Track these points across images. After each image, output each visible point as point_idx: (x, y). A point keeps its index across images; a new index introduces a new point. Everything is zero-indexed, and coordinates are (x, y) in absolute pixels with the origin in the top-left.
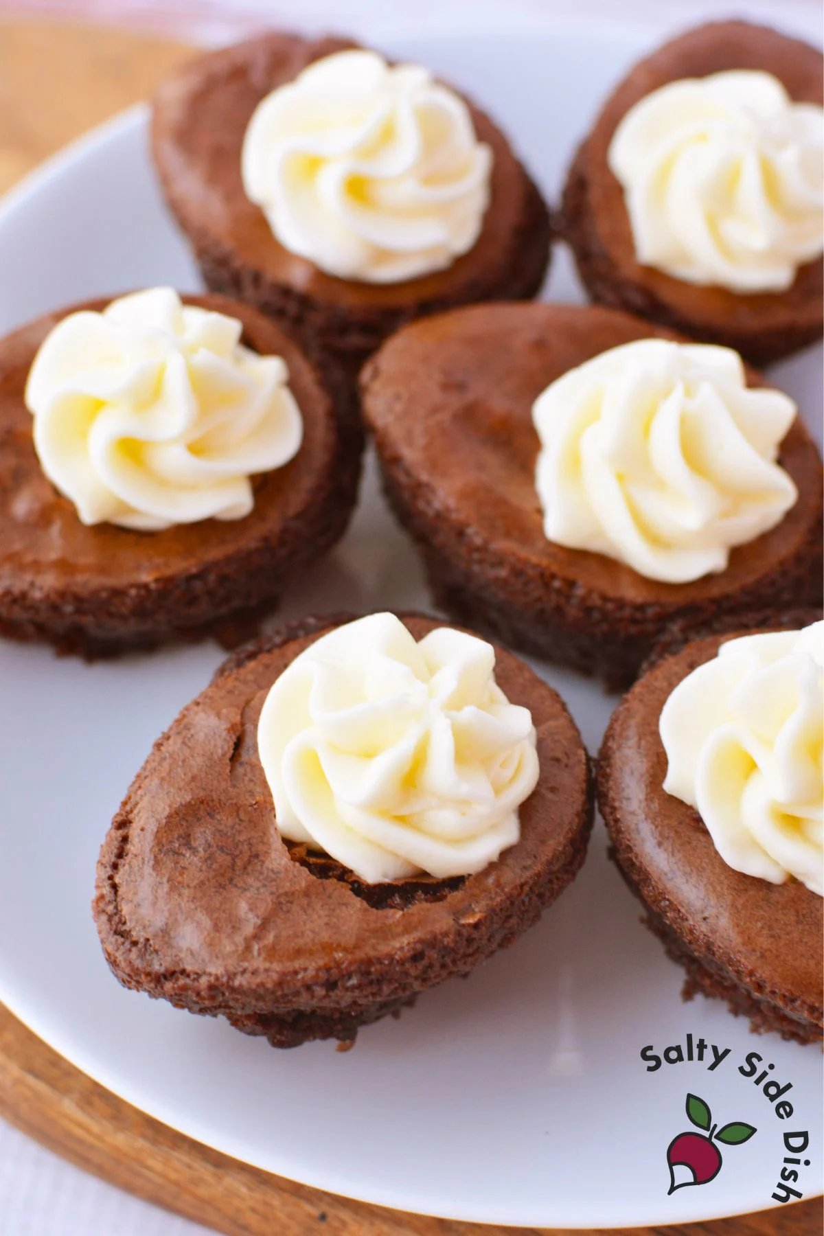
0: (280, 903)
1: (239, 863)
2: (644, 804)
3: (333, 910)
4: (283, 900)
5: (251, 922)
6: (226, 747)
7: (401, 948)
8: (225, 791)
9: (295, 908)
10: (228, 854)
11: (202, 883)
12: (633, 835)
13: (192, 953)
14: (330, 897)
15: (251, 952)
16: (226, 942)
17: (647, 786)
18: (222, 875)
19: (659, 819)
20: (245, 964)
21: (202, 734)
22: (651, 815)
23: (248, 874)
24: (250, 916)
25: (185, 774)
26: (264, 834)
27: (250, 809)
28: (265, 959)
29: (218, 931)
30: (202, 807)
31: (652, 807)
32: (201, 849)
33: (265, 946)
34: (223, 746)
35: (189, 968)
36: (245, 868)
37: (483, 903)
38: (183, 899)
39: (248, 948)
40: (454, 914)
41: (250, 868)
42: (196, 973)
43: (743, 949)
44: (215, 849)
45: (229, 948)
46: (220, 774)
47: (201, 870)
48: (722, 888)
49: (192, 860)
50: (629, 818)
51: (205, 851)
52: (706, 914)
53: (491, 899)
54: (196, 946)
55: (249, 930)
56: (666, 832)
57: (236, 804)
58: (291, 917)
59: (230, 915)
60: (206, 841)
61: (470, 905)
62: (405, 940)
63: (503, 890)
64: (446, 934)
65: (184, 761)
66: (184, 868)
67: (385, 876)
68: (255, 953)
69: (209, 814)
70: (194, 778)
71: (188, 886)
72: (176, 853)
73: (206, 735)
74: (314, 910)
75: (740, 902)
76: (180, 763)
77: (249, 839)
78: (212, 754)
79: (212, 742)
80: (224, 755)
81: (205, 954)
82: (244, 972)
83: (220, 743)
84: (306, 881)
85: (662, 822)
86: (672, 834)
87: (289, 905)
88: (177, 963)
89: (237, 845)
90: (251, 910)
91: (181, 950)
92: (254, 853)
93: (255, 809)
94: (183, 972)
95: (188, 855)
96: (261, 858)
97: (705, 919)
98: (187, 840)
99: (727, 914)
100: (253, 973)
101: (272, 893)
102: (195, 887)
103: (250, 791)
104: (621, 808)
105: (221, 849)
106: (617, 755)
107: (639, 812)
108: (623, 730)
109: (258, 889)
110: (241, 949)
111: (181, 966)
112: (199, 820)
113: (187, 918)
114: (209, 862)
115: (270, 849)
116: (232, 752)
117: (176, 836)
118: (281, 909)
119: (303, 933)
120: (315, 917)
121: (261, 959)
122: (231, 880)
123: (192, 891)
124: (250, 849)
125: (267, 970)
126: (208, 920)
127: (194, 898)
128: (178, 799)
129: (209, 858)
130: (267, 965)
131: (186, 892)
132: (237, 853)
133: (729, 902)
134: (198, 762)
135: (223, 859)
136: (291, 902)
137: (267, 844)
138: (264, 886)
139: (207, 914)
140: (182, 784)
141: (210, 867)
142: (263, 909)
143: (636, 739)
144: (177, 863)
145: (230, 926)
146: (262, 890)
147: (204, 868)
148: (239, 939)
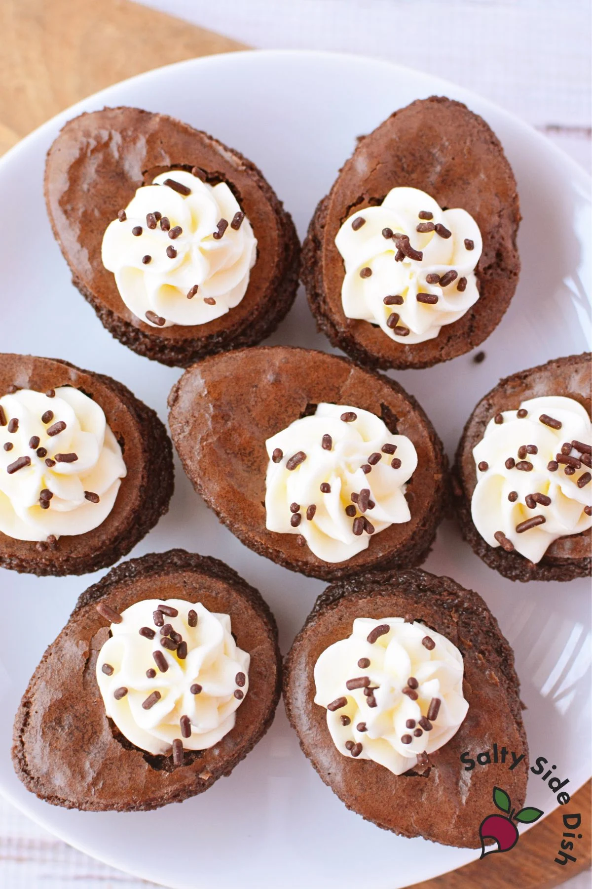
0: (106, 764)
1: (86, 737)
2: (304, 704)
3: (134, 769)
4: (108, 762)
5: (91, 776)
6: (81, 666)
7: (167, 793)
8: (80, 692)
9: (114, 767)
10: (80, 731)
11: (66, 749)
12: (297, 720)
13: (61, 789)
14: (132, 761)
15: (91, 792)
16: (78, 785)
17: (306, 695)
18: (78, 744)
19: (311, 715)
20: (88, 799)
21: (68, 655)
22: (307, 712)
23: (91, 744)
24: (91, 771)
25: (59, 680)
26: (100, 719)
27: (93, 704)
28: (97, 797)
29: (74, 778)
30: (67, 701)
31: (308, 706)
32: (66, 727)
33: (98, 790)
34: (79, 664)
35: (59, 796)
36: (89, 740)
37: (212, 766)
38: (56, 757)
39: (89, 790)
40: (196, 772)
41: (91, 740)
42: (63, 799)
43: (346, 794)
44: (74, 728)
45: (79, 789)
46: (77, 682)
47: (66, 741)
48: (340, 759)
49: (62, 734)
50: (296, 710)
51: (69, 729)
52: (330, 772)
53: (216, 763)
54: (63, 785)
55: (89, 779)
56: (314, 723)
57: (85, 701)
58: (112, 773)
59: (81, 768)
60: (70, 722)
61: (205, 766)
62: (170, 789)
63: (223, 759)
64: (190, 785)
65: (58, 671)
66: (58, 738)
67: (161, 750)
68: (93, 793)
69: (71, 706)
70: (63, 684)
71: (60, 750)
72: (54, 729)
73: (71, 656)
74: (123, 769)
75: (348, 769)
76: (56, 672)
77: (92, 722)
78: (73, 669)
79: (74, 662)
80: (79, 670)
81: (67, 790)
82: (87, 802)
83: (78, 662)
84: (120, 752)
85: (313, 716)
86: (317, 724)
87: (111, 765)
88: (53, 793)
89: (85, 726)
90: (91, 767)
91: (55, 786)
92: (94, 731)
93: (96, 705)
94: (56, 797)
95: (60, 730)
96: (98, 734)
97: (329, 774)
98: (59, 722)
99: (340, 774)
100: (92, 803)
101: (102, 758)
102: (63, 751)
103: (93, 693)
104: (292, 703)
105: (77, 728)
106: (293, 673)
107: (301, 708)
108: (298, 657)
109: (95, 754)
110: (85, 790)
111: (56, 795)
112: (66, 709)
113: (58, 769)
114: (71, 736)
115: (102, 729)
116: (84, 668)
117: (54, 718)
118: (107, 767)
119: (117, 782)
120: (124, 773)
121: (96, 796)
122: (82, 747)
123: (61, 752)
124: (92, 728)
125: (98, 803)
126: (69, 771)
127: (62, 757)
128: (55, 696)
129: (70, 733)
130: (99, 800)
131: (58, 753)
132: (85, 731)
133: (342, 767)
134: (66, 673)
135: (76, 733)
136: (112, 764)
137: (100, 725)
138: (99, 752)
139: (69, 767)
140: (57, 686)
141: (71, 739)
142: (97, 767)
143: (304, 665)
144: (54, 735)
145: (80, 776)
146: (97, 755)
147: (68, 739)
148: (85, 785)
